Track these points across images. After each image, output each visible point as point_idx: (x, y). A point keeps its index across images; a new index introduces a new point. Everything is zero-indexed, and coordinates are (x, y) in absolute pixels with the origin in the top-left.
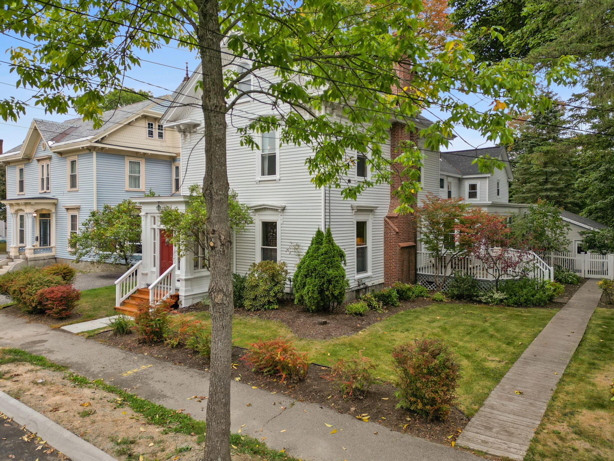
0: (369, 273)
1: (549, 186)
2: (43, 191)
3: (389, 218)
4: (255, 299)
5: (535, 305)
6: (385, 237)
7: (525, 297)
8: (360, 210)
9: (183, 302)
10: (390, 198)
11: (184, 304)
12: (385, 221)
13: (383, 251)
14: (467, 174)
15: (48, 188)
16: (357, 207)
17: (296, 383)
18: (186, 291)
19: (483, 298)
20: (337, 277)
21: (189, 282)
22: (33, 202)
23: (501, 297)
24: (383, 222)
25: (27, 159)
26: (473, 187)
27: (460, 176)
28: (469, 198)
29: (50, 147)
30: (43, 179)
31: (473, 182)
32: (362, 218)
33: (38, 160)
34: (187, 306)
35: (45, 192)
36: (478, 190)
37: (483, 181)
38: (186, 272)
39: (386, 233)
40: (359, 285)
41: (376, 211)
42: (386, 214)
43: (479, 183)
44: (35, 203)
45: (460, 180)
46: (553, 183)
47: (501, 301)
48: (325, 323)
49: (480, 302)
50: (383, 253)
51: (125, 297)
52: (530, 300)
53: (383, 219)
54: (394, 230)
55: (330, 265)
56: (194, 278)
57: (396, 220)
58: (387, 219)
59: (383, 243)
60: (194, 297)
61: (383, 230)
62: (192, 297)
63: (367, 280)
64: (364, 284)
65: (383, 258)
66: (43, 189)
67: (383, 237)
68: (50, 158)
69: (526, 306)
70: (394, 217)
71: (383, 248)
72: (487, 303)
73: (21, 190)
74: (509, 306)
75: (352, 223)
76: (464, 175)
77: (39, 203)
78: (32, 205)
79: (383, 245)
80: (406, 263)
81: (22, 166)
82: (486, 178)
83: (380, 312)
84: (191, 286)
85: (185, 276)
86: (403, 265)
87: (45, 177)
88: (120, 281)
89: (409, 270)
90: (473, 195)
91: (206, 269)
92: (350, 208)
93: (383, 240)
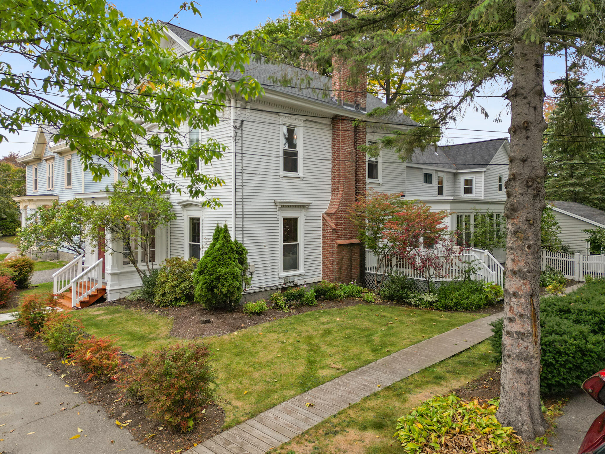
0: (301, 270)
1: (573, 181)
2: (49, 189)
3: (328, 214)
4: (164, 295)
5: (467, 310)
6: (323, 235)
7: (455, 300)
8: (284, 206)
9: (109, 296)
10: (331, 194)
11: (110, 297)
12: (323, 217)
13: (321, 248)
14: (462, 169)
15: (52, 187)
16: (279, 203)
17: (105, 384)
18: (111, 285)
19: (413, 300)
20: (226, 274)
21: (116, 277)
22: (35, 198)
23: (431, 300)
24: (321, 218)
25: (38, 160)
26: (468, 182)
27: (454, 171)
28: (465, 193)
29: (50, 148)
30: (49, 177)
31: (468, 177)
32: (290, 214)
33: (46, 160)
34: (113, 300)
35: (51, 190)
36: (474, 186)
37: (478, 175)
38: (112, 267)
39: (323, 230)
40: (285, 283)
41: (310, 207)
42: (325, 210)
43: (474, 178)
44: (38, 200)
45: (455, 175)
46: (578, 178)
47: (431, 303)
48: (208, 322)
49: (410, 304)
50: (321, 250)
51: (63, 289)
52: (460, 304)
53: (321, 216)
54: (331, 227)
55: (221, 262)
56: (121, 273)
57: (334, 217)
58: (325, 216)
59: (321, 240)
60: (121, 291)
61: (321, 226)
62: (119, 291)
63: (296, 278)
64: (293, 282)
65: (321, 256)
66: (49, 187)
67: (321, 234)
68: (53, 158)
69: (456, 310)
70: (332, 214)
71: (321, 245)
72: (416, 306)
73: (36, 188)
74: (438, 309)
75: (276, 219)
76: (459, 169)
77: (41, 200)
78: (35, 201)
79: (321, 242)
80: (346, 262)
81: (36, 166)
82: (481, 172)
83: (286, 311)
84: (119, 280)
85: (111, 270)
86: (340, 263)
87: (51, 176)
88: (58, 274)
89: (351, 269)
90: (468, 190)
91: (145, 264)
92: (273, 204)
93: (321, 237)
